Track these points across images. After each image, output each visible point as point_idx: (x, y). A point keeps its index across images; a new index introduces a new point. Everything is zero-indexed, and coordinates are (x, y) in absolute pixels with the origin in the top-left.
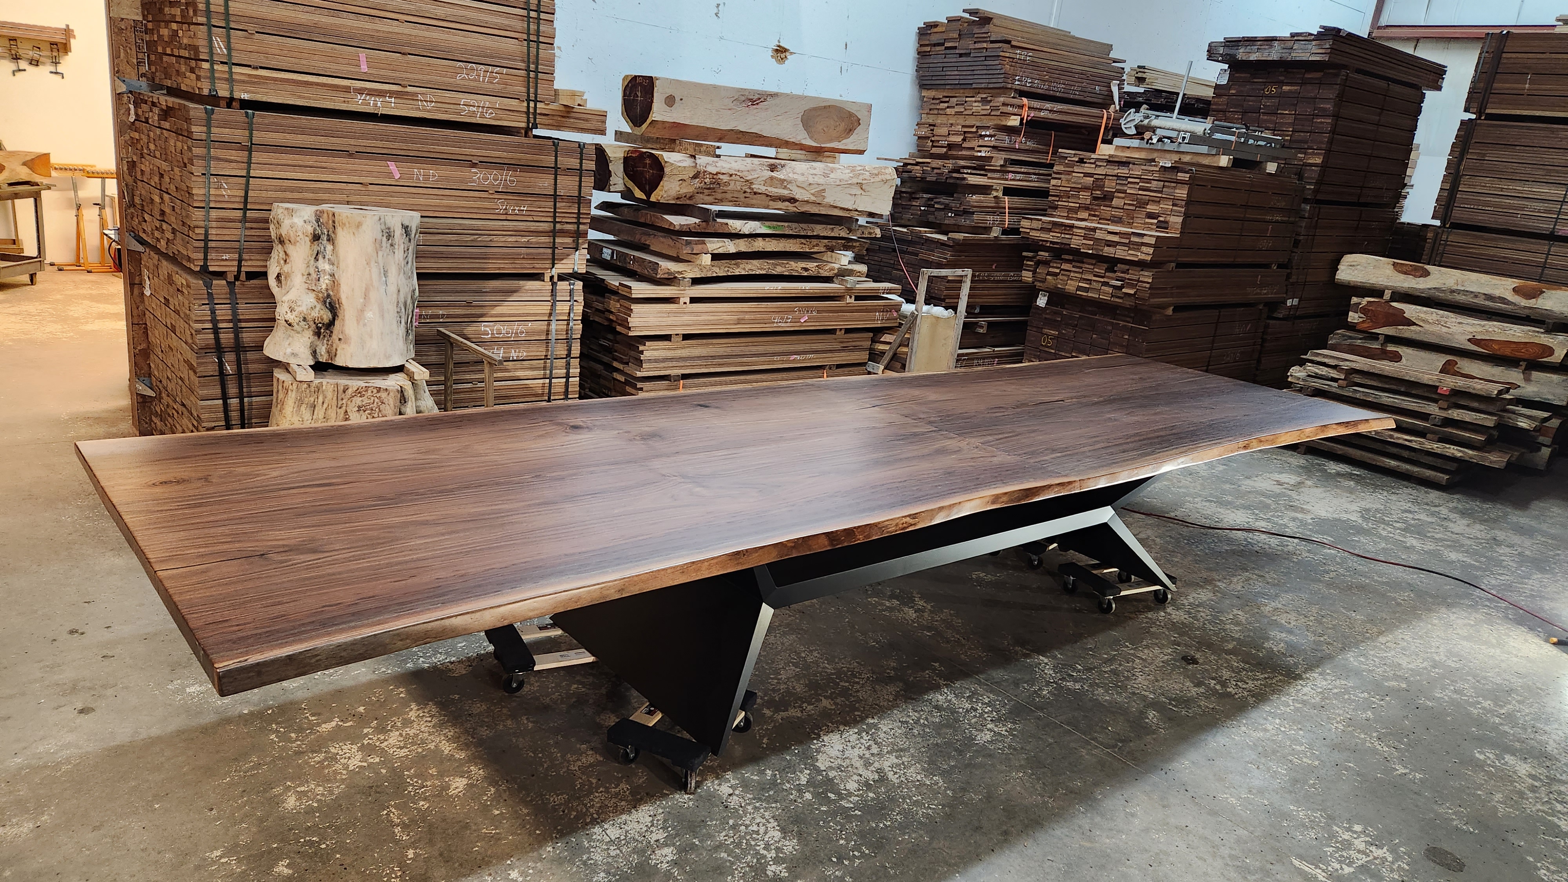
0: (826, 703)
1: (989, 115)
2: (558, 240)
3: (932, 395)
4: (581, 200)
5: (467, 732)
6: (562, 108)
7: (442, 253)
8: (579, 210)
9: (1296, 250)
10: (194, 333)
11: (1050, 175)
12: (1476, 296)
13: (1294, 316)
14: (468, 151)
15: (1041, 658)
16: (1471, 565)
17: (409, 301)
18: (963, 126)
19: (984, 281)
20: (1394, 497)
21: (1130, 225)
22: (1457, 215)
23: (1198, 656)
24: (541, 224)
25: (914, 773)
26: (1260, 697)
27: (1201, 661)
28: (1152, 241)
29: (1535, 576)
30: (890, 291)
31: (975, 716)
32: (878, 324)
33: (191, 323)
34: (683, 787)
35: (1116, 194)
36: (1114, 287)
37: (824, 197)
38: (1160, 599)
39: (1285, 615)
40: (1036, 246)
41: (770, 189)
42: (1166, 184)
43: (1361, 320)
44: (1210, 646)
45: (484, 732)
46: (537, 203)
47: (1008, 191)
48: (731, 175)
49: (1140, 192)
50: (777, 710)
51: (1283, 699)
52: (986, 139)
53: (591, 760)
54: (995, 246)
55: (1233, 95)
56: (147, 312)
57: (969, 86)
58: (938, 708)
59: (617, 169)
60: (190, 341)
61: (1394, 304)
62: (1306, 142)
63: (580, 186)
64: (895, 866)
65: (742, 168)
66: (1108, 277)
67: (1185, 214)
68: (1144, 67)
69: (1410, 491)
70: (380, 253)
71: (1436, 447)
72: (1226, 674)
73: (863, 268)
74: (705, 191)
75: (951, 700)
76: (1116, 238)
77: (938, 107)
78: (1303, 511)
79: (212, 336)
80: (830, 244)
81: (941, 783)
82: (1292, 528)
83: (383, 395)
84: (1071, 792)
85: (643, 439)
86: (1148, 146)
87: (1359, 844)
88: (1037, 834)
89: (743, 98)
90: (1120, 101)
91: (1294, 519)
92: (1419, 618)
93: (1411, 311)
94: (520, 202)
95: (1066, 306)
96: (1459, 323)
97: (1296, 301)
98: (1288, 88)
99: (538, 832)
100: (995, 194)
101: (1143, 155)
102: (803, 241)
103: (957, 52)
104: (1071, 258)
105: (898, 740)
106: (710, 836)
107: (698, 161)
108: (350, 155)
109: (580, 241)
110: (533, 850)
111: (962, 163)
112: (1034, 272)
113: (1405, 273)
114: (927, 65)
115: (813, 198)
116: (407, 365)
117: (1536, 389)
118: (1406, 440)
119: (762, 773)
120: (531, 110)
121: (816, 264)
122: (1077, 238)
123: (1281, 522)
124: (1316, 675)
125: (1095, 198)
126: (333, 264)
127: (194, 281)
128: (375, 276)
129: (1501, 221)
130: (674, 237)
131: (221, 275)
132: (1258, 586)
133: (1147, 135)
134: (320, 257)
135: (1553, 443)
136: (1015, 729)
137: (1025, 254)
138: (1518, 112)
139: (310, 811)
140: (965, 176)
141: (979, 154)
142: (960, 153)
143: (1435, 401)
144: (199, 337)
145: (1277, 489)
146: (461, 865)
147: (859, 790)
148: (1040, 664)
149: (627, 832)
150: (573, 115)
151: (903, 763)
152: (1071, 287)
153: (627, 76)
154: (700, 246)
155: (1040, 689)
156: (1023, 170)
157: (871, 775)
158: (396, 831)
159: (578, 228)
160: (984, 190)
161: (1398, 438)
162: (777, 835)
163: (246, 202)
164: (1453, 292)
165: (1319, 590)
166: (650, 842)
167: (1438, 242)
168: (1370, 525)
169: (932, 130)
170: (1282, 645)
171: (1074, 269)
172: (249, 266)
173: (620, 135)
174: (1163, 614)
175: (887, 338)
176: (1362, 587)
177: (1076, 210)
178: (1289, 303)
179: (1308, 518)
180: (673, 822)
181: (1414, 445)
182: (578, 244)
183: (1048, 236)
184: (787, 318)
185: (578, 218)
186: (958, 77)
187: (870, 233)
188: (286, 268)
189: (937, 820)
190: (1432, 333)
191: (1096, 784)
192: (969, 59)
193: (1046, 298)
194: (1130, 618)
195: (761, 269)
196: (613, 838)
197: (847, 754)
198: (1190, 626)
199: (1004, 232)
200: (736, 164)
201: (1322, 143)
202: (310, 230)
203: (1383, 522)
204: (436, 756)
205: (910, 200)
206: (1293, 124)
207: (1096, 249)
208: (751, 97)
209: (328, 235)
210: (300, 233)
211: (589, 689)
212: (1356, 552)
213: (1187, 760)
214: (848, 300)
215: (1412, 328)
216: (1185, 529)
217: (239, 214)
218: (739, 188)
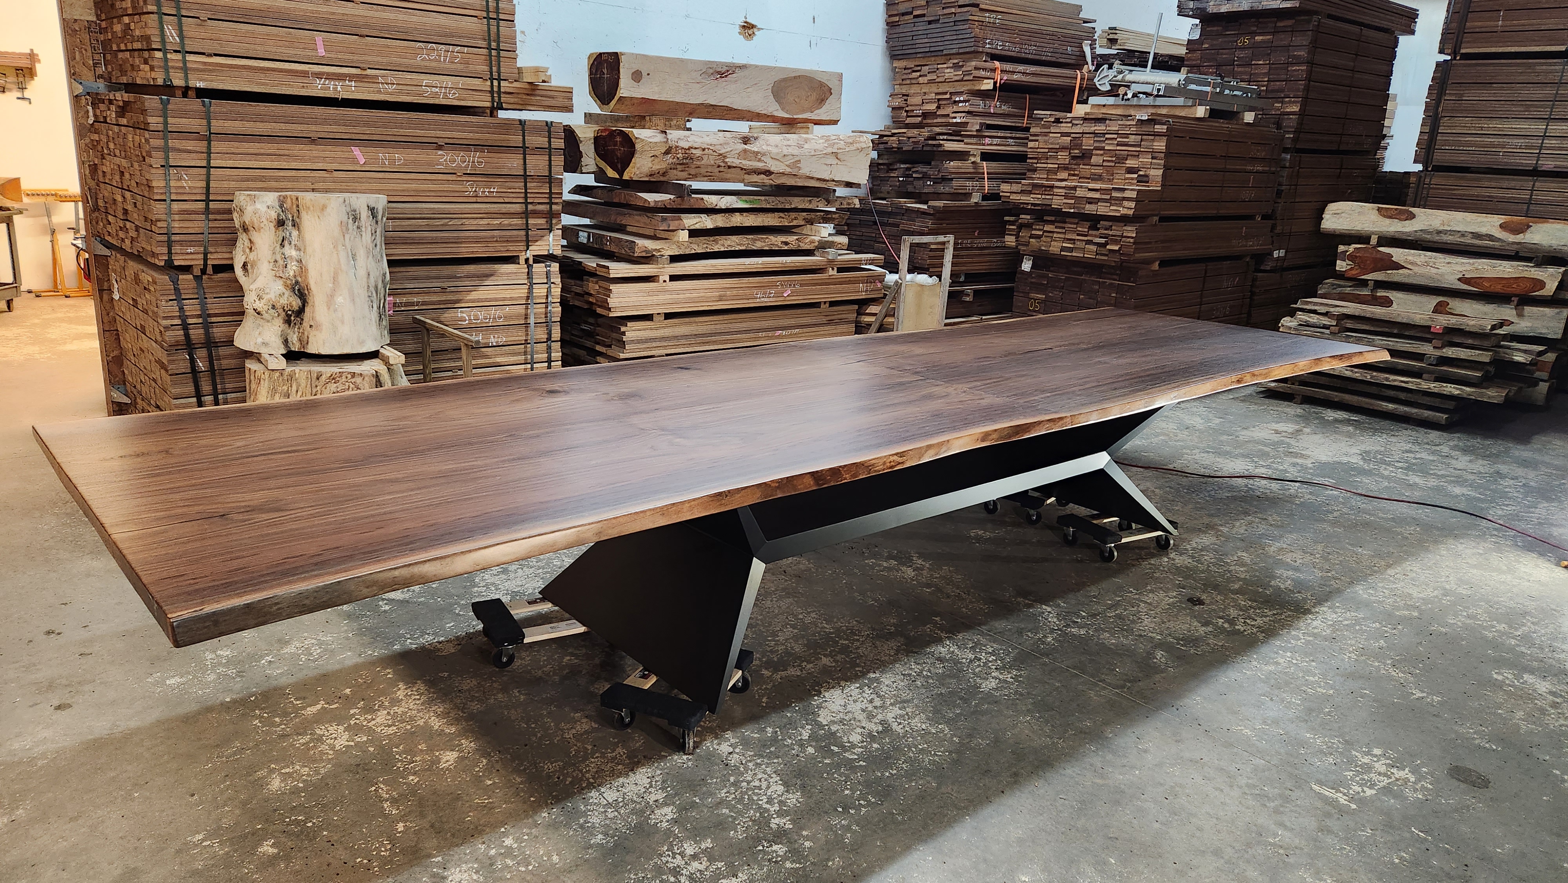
0: (825, 661)
1: (962, 80)
2: (531, 221)
3: (918, 349)
4: (551, 180)
5: (456, 707)
6: (527, 86)
7: (413, 238)
8: (550, 190)
9: (1279, 201)
10: (162, 329)
11: (1027, 138)
12: (1463, 235)
13: (1281, 268)
14: (433, 133)
15: (1044, 607)
16: (1475, 498)
17: (380, 285)
18: (937, 94)
19: (967, 249)
20: (1393, 439)
21: (1110, 181)
22: (1439, 157)
23: (1204, 597)
24: (514, 206)
25: (919, 723)
26: (1270, 632)
27: (1207, 602)
28: (1134, 195)
29: (1541, 506)
30: (872, 262)
31: (979, 666)
32: (863, 296)
33: (159, 321)
34: (680, 747)
35: (1094, 152)
36: (1098, 244)
37: (800, 168)
38: (1162, 545)
39: (1290, 554)
40: (1017, 209)
41: (744, 162)
42: (1144, 137)
43: (1349, 267)
44: (1216, 587)
45: (475, 707)
46: (507, 184)
47: (986, 156)
48: (704, 150)
49: (1119, 148)
50: (776, 670)
51: (1293, 633)
52: (961, 105)
53: (586, 727)
54: (976, 212)
55: (1207, 49)
56: (118, 318)
57: (940, 53)
58: (940, 659)
59: (588, 150)
60: (159, 339)
61: (1380, 249)
62: (1282, 91)
63: (550, 165)
64: (903, 812)
65: (715, 142)
66: (1091, 235)
67: (1164, 166)
68: (1115, 29)
69: (1409, 432)
70: (347, 236)
71: (1434, 387)
72: (1233, 612)
73: (844, 240)
74: (678, 166)
75: (953, 652)
76: (1097, 195)
77: (910, 77)
78: (1302, 456)
79: (182, 332)
80: (809, 217)
81: (947, 730)
82: (1293, 473)
83: (358, 380)
84: (1081, 732)
85: (621, 399)
86: (1123, 103)
87: (1380, 767)
88: (1048, 774)
89: (711, 71)
90: (1093, 61)
91: (1294, 465)
92: (1427, 550)
93: (1398, 254)
94: (489, 184)
95: (1052, 269)
96: (1448, 263)
97: (1282, 253)
98: (1261, 38)
99: (532, 799)
100: (973, 159)
101: (1119, 112)
102: (782, 215)
103: (926, 19)
104: (1053, 218)
105: (901, 692)
106: (711, 794)
107: (669, 137)
108: (312, 141)
109: (554, 221)
110: (527, 817)
111: (938, 130)
112: (1017, 236)
113: (1390, 217)
114: (895, 36)
115: (788, 170)
116: (382, 351)
117: (1529, 324)
118: (1402, 382)
119: (763, 730)
120: (495, 89)
121: (796, 237)
122: (1058, 198)
123: (1281, 468)
124: (1325, 609)
125: (1074, 158)
126: (300, 250)
127: (160, 277)
128: (343, 261)
129: (1484, 160)
130: (649, 215)
131: (187, 269)
132: (1262, 528)
133: (1122, 91)
134: (286, 243)
135: (1551, 377)
136: (1020, 676)
137: (1006, 218)
138: (1493, 50)
139: (295, 791)
140: (941, 142)
141: (954, 121)
142: (935, 121)
143: (1429, 341)
144: (168, 333)
145: (1276, 438)
146: (453, 835)
147: (863, 742)
148: (1043, 613)
149: (625, 794)
150: (538, 92)
151: (907, 714)
152: (1055, 248)
153: (592, 54)
154: (677, 222)
155: (1045, 636)
156: (999, 135)
157: (875, 727)
158: (385, 806)
159: (551, 207)
160: (962, 156)
161: (1395, 380)
162: (780, 789)
163: (208, 193)
164: (1439, 232)
165: (1325, 529)
166: (648, 803)
167: (1422, 184)
168: (1371, 466)
169: (906, 100)
170: (1289, 582)
171: (1056, 230)
172: (215, 259)
173: (589, 117)
174: (1166, 559)
175: (873, 309)
176: (1367, 524)
177: (1055, 172)
178: (1276, 254)
179: (1308, 463)
180: (672, 782)
181: (1410, 386)
182: (551, 224)
183: (1028, 198)
184: (770, 293)
185: (550, 198)
186: (928, 45)
187: (849, 204)
188: (252, 256)
189: (945, 766)
190: (1422, 276)
191: (1106, 723)
192: (938, 25)
193: (1031, 262)
194: (1133, 565)
195: (740, 245)
196: (610, 801)
197: (849, 708)
198: (1195, 570)
199: (985, 198)
200: (708, 138)
201: (1298, 90)
202: (274, 215)
203: (1384, 462)
204: (427, 733)
205: (887, 172)
206: (1268, 74)
207: (1077, 208)
208: (719, 70)
209: (293, 220)
210: (264, 219)
211: (582, 660)
212: (1359, 492)
213: (1199, 696)
214: (831, 272)
215: (1401, 271)
216: (1185, 479)
217: (201, 205)
218: (712, 162)
